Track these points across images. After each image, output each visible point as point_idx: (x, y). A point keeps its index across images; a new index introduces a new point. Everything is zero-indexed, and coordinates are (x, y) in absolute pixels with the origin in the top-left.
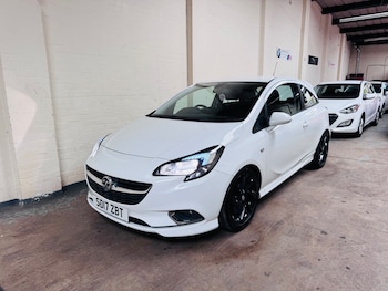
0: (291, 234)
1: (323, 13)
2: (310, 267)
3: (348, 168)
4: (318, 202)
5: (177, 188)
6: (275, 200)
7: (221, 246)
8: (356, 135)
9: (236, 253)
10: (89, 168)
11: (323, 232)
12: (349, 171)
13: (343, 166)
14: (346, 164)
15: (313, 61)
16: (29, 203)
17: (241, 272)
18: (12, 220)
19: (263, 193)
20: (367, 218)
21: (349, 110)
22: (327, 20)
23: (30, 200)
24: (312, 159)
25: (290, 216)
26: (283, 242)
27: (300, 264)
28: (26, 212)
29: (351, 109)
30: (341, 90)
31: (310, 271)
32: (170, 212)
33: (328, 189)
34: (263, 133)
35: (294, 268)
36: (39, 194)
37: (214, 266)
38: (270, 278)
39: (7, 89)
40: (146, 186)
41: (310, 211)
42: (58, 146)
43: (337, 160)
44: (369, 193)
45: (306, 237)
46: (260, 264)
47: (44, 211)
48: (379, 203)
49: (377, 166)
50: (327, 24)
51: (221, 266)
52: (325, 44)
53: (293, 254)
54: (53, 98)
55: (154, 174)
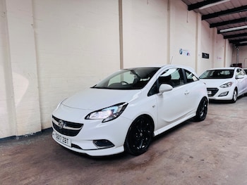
0: (170, 157)
1: (210, 27)
2: (176, 176)
3: (220, 121)
4: (194, 140)
5: (98, 126)
6: (166, 139)
7: (125, 163)
8: (232, 101)
9: (133, 167)
10: (53, 117)
11: (191, 157)
12: (220, 123)
13: (217, 120)
14: (220, 119)
15: (205, 56)
16: (22, 138)
17: (133, 177)
18: (11, 147)
19: (156, 133)
20: (222, 149)
21: (225, 86)
22: (214, 31)
23: (22, 136)
24: (195, 115)
25: (174, 147)
26: (164, 162)
27: (170, 174)
28: (19, 143)
29: (227, 85)
30: (222, 73)
31: (175, 178)
32: (94, 141)
33: (203, 133)
34: (155, 96)
35: (166, 176)
36: (27, 133)
37: (117, 174)
38: (149, 181)
39: (13, 73)
40: (80, 125)
41: (187, 145)
42: (40, 105)
43: (215, 116)
44: (229, 135)
45: (179, 159)
46: (146, 173)
47: (29, 142)
48: (233, 142)
49: (240, 120)
50: (214, 34)
51: (122, 174)
52: (213, 46)
53: (168, 168)
54: (38, 78)
55: (86, 118)
